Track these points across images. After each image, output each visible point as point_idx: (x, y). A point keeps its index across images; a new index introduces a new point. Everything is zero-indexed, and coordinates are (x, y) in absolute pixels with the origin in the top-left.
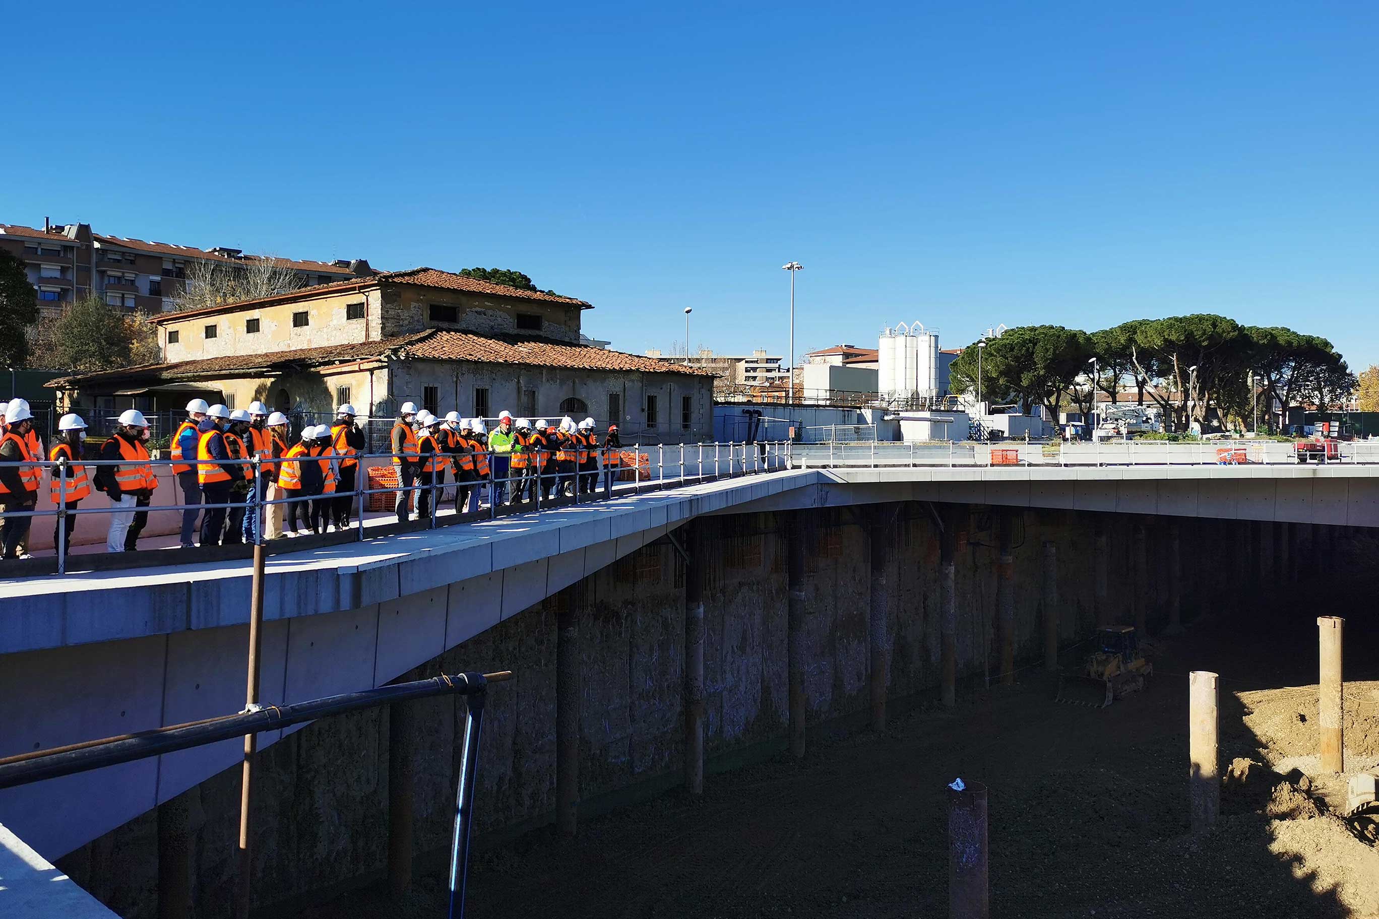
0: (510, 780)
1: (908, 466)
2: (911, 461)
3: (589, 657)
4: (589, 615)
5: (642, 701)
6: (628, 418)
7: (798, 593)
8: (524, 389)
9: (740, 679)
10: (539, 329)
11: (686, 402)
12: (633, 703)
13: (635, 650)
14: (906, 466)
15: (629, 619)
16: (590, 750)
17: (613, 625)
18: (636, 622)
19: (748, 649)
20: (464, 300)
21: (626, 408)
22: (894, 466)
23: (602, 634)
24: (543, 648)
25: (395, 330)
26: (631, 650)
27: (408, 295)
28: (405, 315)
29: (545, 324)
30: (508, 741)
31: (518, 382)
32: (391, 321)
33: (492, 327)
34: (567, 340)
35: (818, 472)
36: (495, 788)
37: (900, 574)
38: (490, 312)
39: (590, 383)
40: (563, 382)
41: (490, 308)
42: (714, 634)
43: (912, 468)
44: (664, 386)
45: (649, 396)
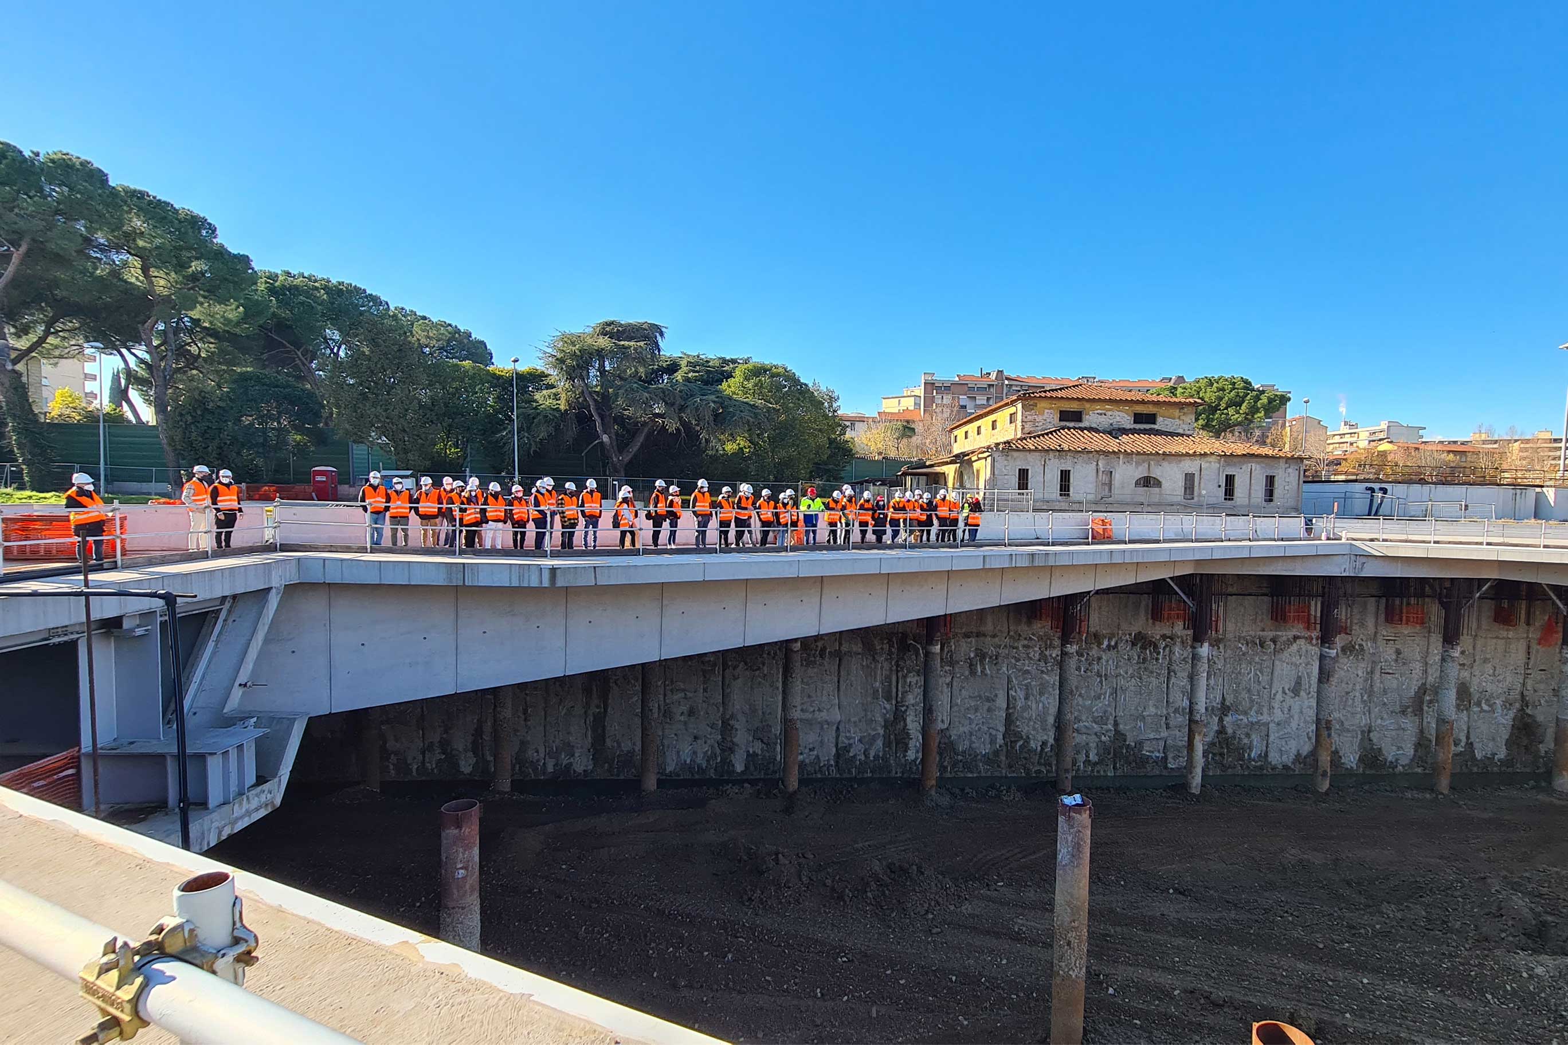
0: (1052, 746)
1: (1481, 544)
2: (1485, 540)
3: (1127, 673)
4: (1127, 641)
5: (1178, 715)
6: (1204, 492)
7: (1327, 650)
8: (1102, 469)
9: (1292, 717)
10: (1154, 423)
11: (1270, 480)
12: (1168, 714)
13: (1172, 674)
14: (1477, 543)
15: (1168, 649)
16: (1125, 741)
17: (1150, 651)
18: (1174, 653)
19: (1302, 693)
20: (1087, 405)
21: (1202, 485)
22: (1461, 543)
23: (1139, 658)
24: (1083, 659)
25: (1032, 429)
26: (1169, 673)
27: (1042, 404)
28: (1039, 418)
29: (1160, 419)
30: (1051, 720)
31: (1097, 465)
32: (1029, 423)
33: (1111, 424)
34: (1181, 431)
35: (1351, 544)
36: (1039, 748)
37: (1529, 653)
38: (1110, 413)
39: (1165, 464)
40: (1138, 464)
41: (1110, 410)
42: (1263, 675)
43: (1485, 546)
44: (1244, 467)
45: (1227, 476)
